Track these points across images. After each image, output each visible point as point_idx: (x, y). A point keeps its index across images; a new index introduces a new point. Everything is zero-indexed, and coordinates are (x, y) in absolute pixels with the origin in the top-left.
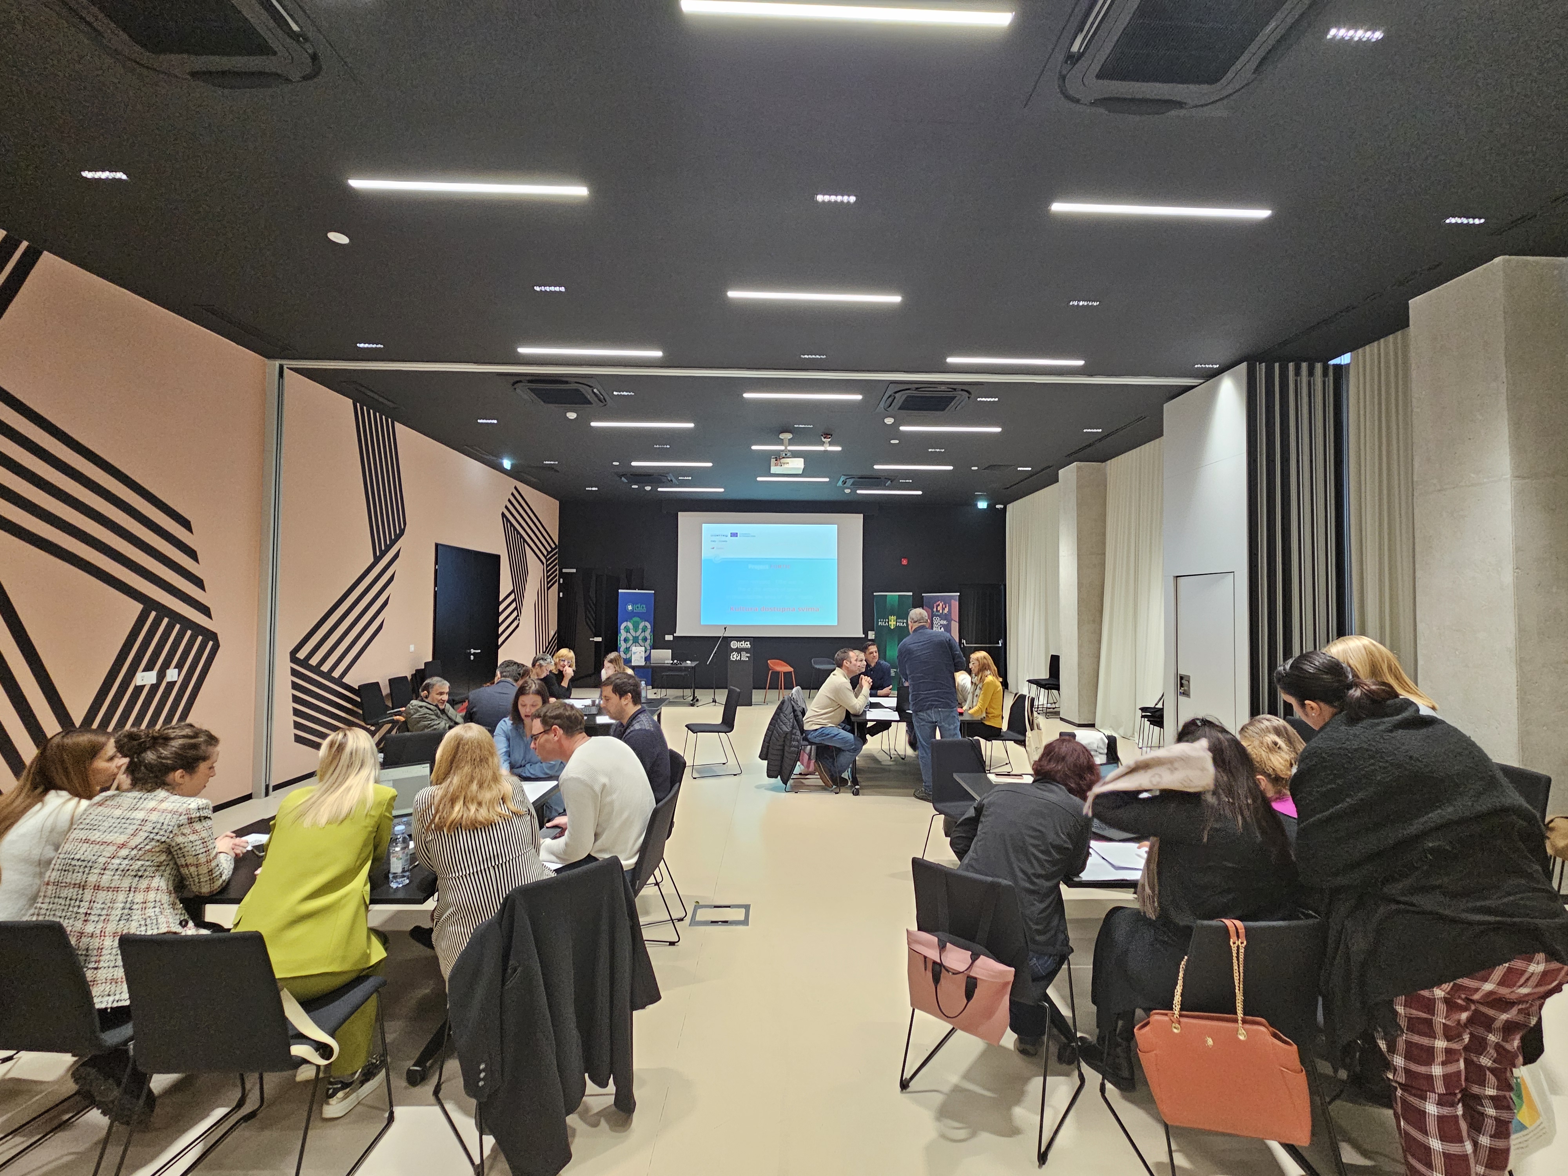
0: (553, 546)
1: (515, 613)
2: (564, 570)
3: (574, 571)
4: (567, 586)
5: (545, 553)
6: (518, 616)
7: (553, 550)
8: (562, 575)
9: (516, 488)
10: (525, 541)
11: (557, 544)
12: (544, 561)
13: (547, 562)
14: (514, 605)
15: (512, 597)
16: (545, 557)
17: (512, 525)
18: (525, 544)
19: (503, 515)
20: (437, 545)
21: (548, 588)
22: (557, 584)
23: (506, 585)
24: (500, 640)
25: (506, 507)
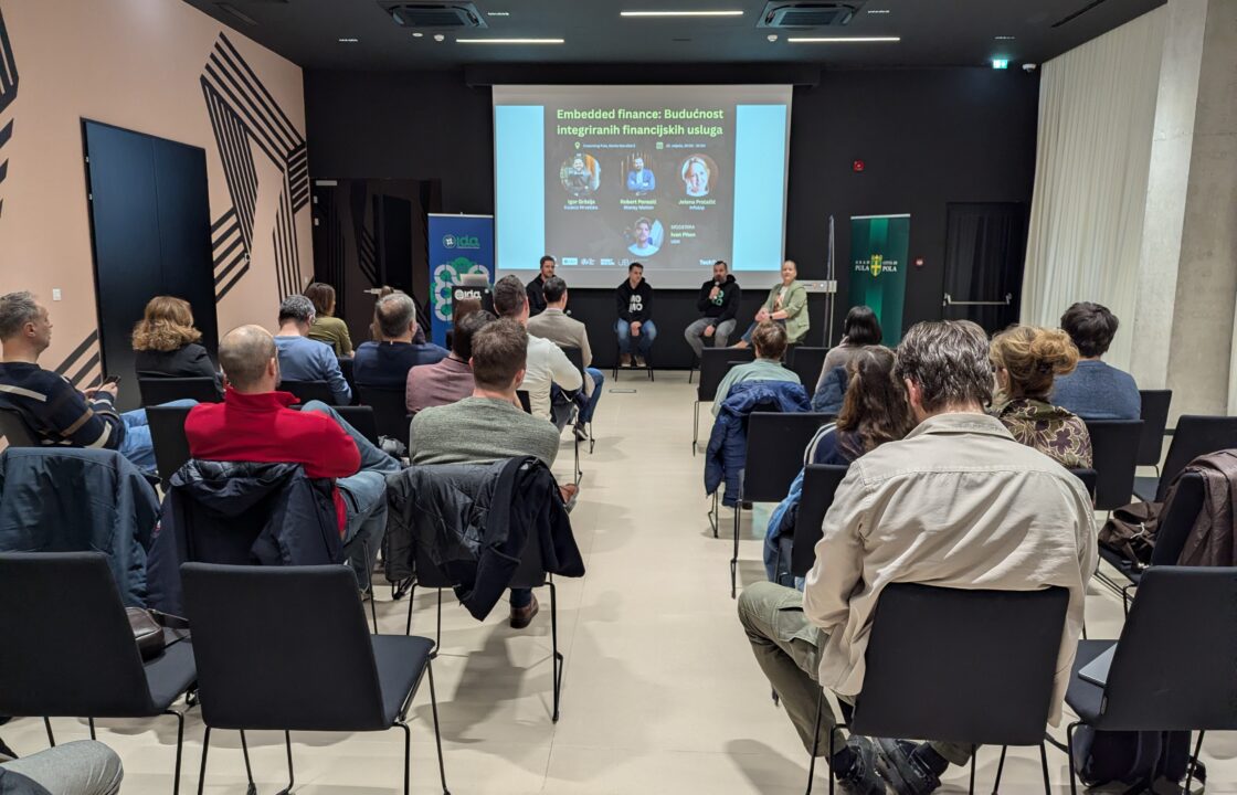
0: (298, 143)
1: (240, 248)
2: (319, 183)
3: (334, 183)
4: (324, 209)
5: (286, 153)
6: (245, 251)
7: (298, 149)
8: (315, 190)
9: (222, 35)
10: (247, 129)
11: (305, 140)
12: (284, 165)
13: (289, 168)
14: (237, 234)
15: (233, 220)
16: (285, 160)
17: (221, 100)
18: (249, 136)
19: (203, 79)
20: (84, 123)
21: (295, 211)
22: (307, 207)
23: (219, 200)
24: (218, 289)
25: (208, 67)
